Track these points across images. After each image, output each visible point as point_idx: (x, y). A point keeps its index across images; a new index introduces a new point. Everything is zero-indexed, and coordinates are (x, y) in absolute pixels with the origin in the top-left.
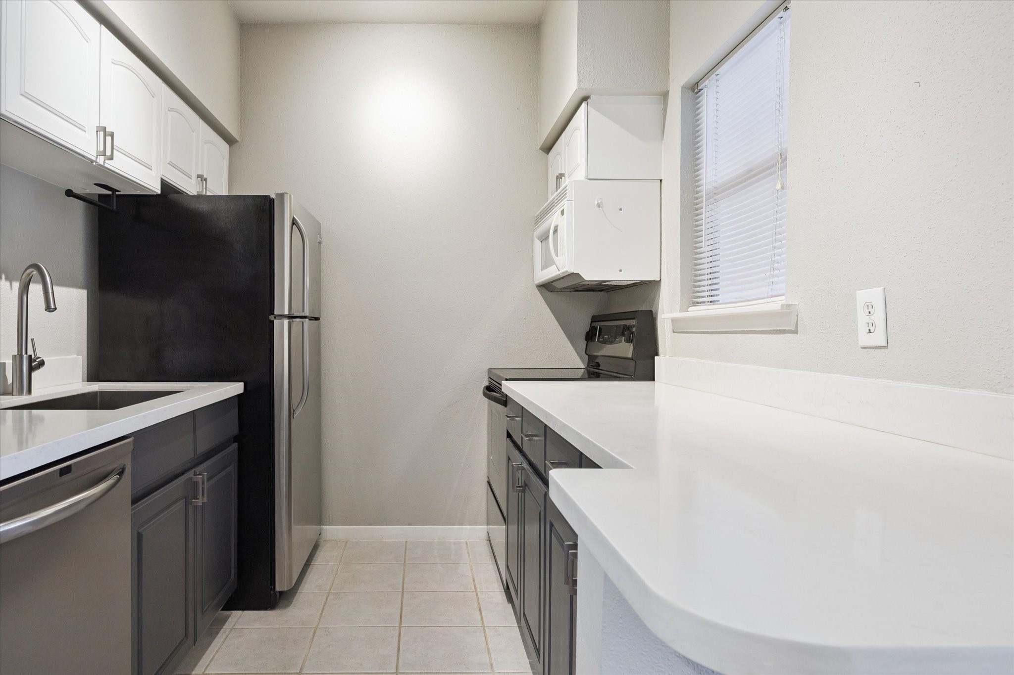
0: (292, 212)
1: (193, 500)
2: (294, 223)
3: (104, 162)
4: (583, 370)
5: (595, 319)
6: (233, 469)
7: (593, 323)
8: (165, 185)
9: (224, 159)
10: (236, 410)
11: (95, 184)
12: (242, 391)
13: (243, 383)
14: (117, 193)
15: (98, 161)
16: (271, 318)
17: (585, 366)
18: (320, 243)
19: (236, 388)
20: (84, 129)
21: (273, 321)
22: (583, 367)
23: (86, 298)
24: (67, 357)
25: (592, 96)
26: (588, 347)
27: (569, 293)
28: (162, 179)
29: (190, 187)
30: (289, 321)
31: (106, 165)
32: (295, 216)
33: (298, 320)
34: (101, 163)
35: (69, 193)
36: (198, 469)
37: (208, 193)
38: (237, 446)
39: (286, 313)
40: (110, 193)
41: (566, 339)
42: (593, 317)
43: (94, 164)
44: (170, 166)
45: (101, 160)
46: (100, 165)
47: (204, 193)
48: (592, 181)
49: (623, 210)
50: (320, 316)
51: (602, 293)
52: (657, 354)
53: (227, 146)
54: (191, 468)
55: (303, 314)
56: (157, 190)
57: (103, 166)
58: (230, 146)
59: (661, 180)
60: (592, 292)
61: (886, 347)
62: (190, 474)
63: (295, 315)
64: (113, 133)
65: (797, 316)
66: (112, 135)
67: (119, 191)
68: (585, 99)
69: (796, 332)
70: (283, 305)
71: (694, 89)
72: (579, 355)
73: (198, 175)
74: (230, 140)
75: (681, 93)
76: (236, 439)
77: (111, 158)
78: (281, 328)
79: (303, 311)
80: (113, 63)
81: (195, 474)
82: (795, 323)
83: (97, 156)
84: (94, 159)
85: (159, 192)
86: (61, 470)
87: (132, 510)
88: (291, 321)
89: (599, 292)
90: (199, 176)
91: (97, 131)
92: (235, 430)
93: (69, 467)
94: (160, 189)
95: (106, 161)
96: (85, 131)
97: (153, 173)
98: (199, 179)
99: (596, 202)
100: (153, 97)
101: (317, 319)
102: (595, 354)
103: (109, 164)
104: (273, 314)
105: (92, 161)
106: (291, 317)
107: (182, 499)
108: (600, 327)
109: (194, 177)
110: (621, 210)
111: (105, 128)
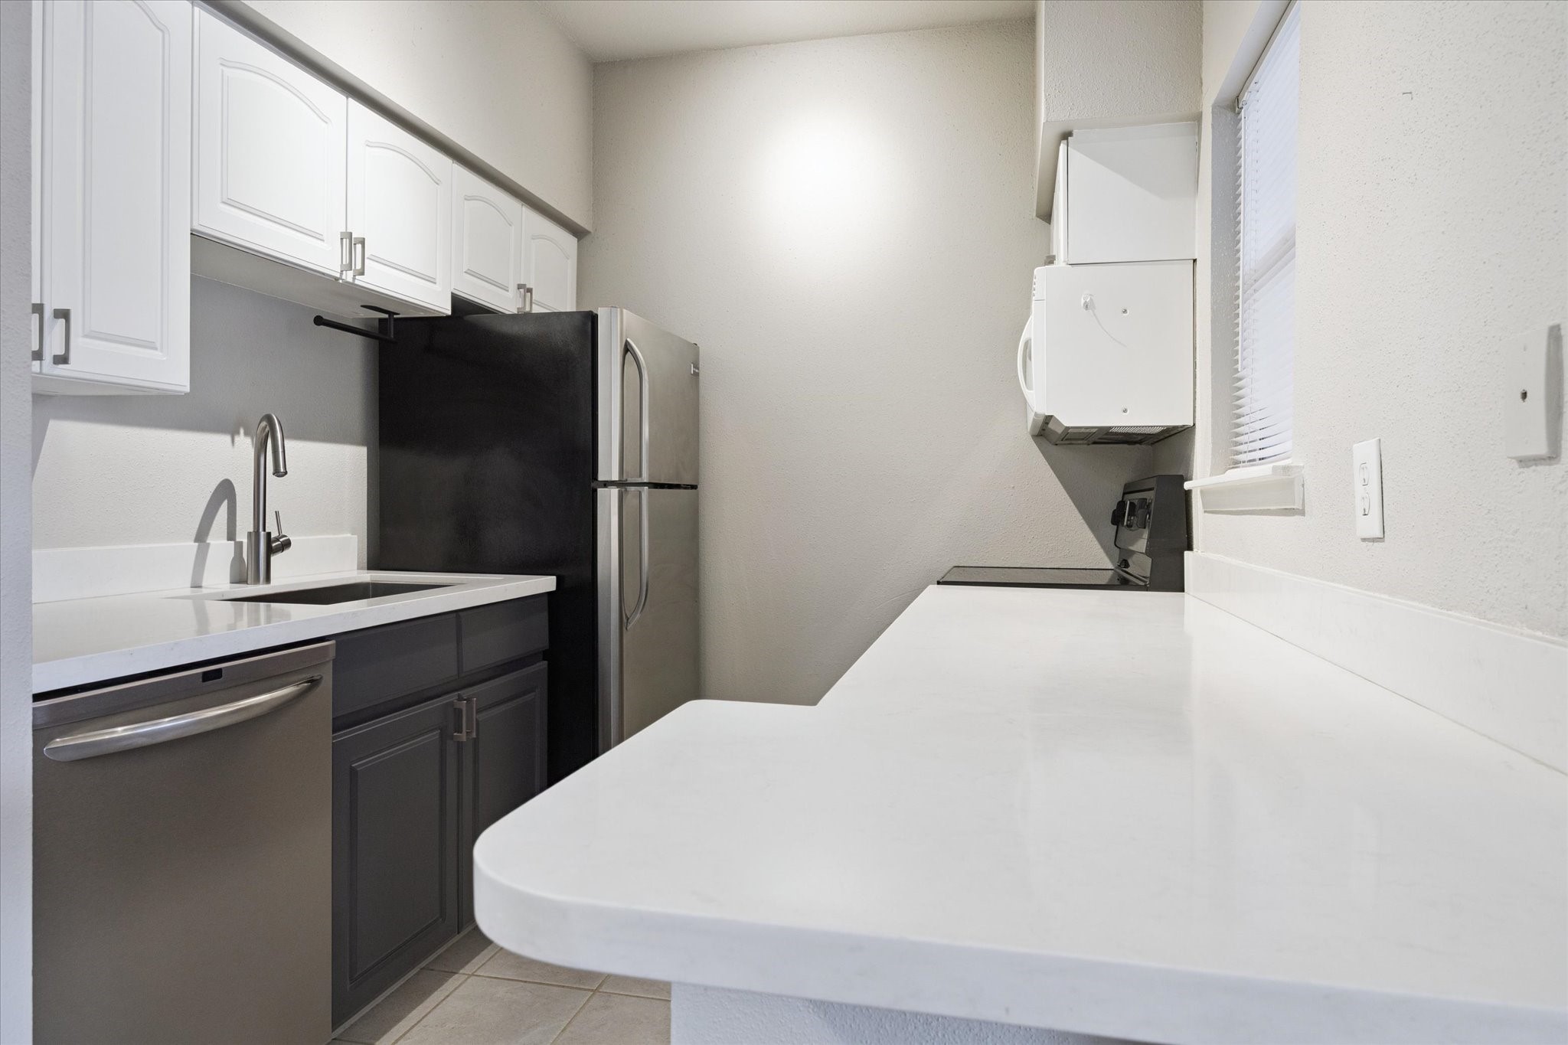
0: (624, 334)
1: (455, 734)
2: (627, 349)
3: (354, 279)
4: (1111, 572)
5: (1128, 490)
6: (538, 698)
7: (1126, 496)
8: (457, 302)
9: (568, 259)
10: (545, 615)
11: (362, 306)
12: (553, 588)
13: (555, 577)
14: (395, 316)
15: (344, 277)
16: (593, 485)
17: (1114, 565)
18: (696, 375)
19: (546, 584)
20: (320, 237)
21: (596, 491)
22: (1110, 566)
23: (366, 458)
24: (336, 536)
25: (1075, 132)
26: (1118, 535)
27: (1086, 446)
28: (452, 293)
29: (506, 303)
30: (619, 491)
31: (357, 282)
32: (628, 340)
33: (633, 489)
34: (350, 280)
35: (319, 321)
36: (466, 693)
37: (536, 309)
38: (546, 666)
39: (615, 477)
40: (386, 316)
41: (1083, 521)
42: (1125, 485)
43: (341, 281)
44: (468, 276)
45: (349, 276)
46: (347, 282)
47: (527, 309)
48: (1076, 267)
49: (1128, 311)
50: (698, 482)
51: (1143, 447)
52: (1190, 548)
53: (575, 240)
54: (457, 690)
55: (639, 480)
56: (447, 310)
57: (353, 284)
58: (578, 241)
59: (1195, 261)
60: (1126, 446)
61: (1381, 539)
62: (452, 697)
63: (630, 480)
64: (364, 239)
65: (1303, 485)
66: (362, 242)
67: (398, 314)
68: (1066, 136)
69: (1302, 513)
70: (609, 467)
71: (1233, 105)
72: (1103, 547)
73: (518, 285)
74: (577, 232)
75: (1213, 116)
76: (546, 655)
77: (362, 273)
78: (608, 501)
79: (641, 475)
80: (367, 145)
81: (460, 699)
82: (1302, 497)
83: (342, 271)
84: (338, 275)
85: (449, 313)
86: (204, 673)
87: (334, 738)
88: (623, 490)
89: (1138, 445)
90: (520, 287)
91: (342, 239)
92: (542, 641)
93: (220, 670)
94: (450, 308)
95: (357, 277)
96: (323, 240)
97: (437, 287)
98: (522, 290)
99: (1083, 301)
100: (437, 184)
101: (694, 487)
102: (1131, 548)
103: (360, 281)
104: (597, 480)
105: (337, 279)
106: (621, 484)
107: (436, 729)
108: (1131, 503)
109: (513, 287)
110: (1125, 311)
111: (351, 233)
